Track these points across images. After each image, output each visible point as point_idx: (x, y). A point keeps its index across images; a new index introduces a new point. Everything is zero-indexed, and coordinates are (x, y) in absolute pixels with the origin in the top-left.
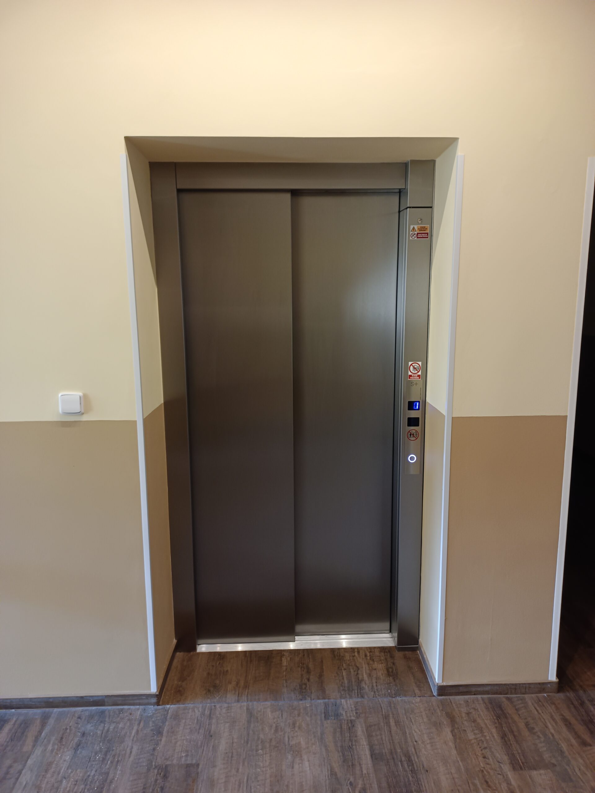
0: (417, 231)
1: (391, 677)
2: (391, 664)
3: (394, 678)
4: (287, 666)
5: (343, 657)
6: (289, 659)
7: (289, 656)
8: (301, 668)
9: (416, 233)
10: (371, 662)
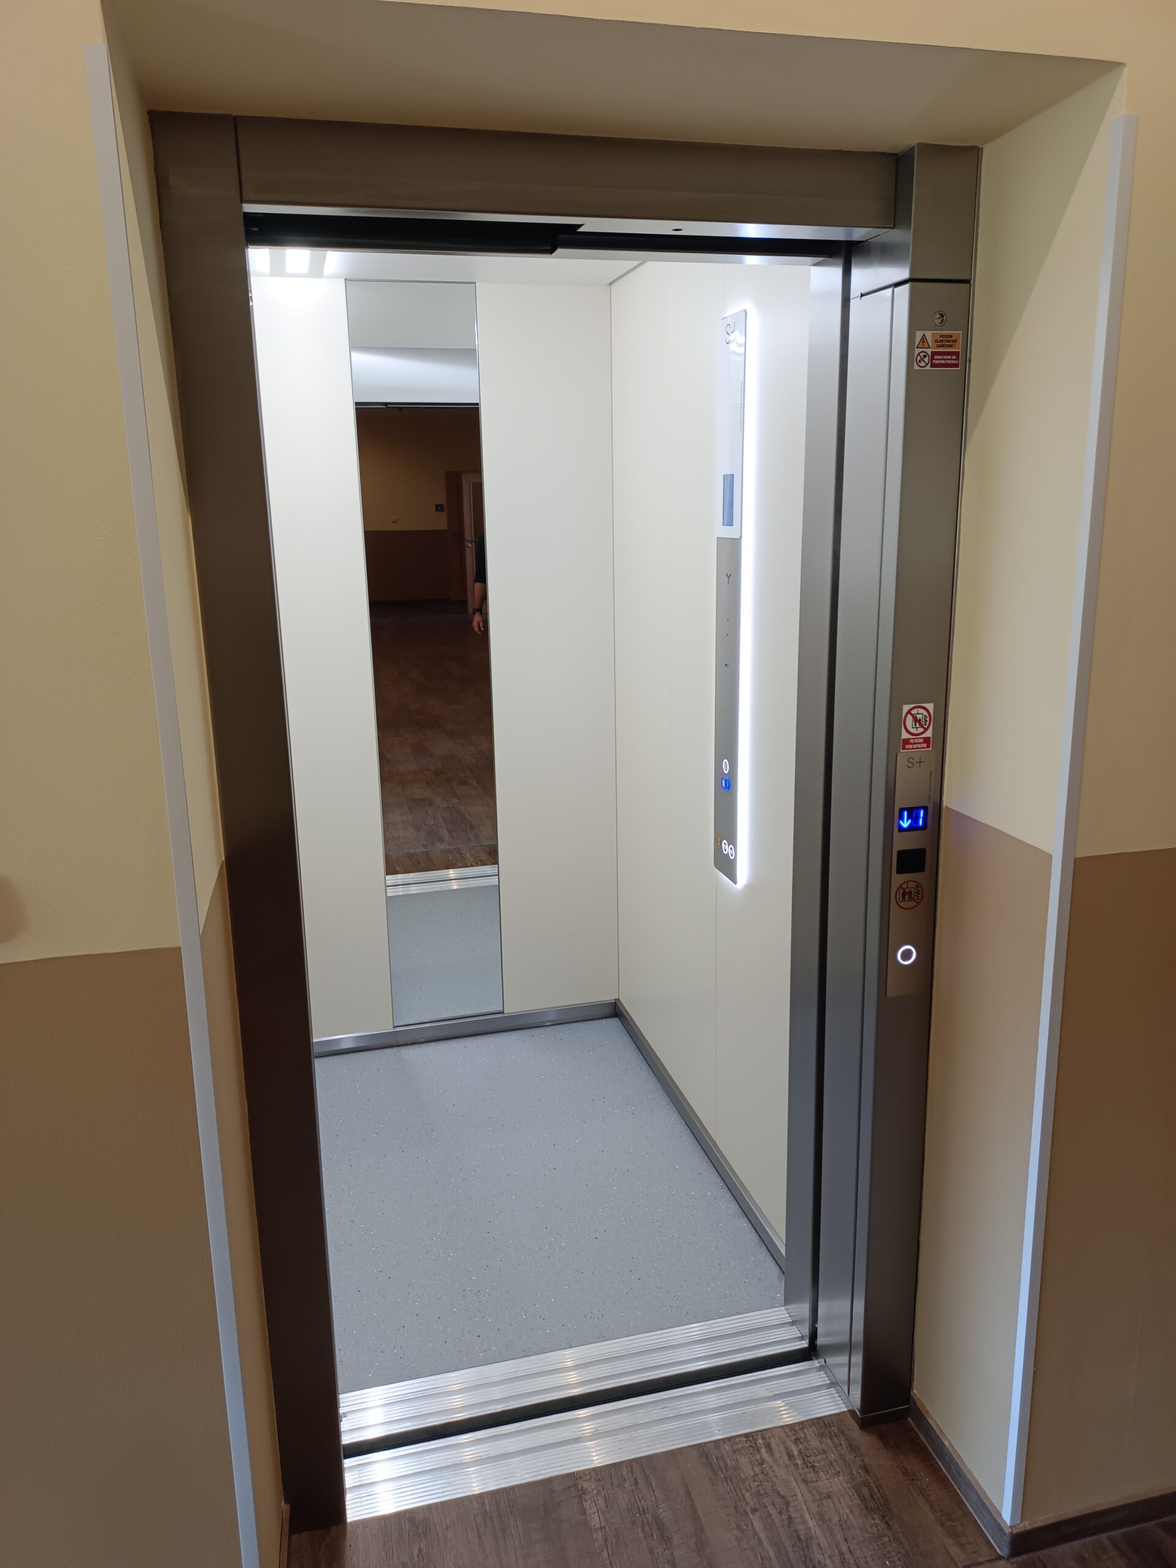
0: (932, 349)
1: (875, 1516)
2: (859, 1471)
3: (883, 1517)
4: (604, 1527)
5: (735, 1469)
6: (601, 1503)
7: (599, 1492)
8: (643, 1527)
9: (929, 351)
10: (811, 1476)
